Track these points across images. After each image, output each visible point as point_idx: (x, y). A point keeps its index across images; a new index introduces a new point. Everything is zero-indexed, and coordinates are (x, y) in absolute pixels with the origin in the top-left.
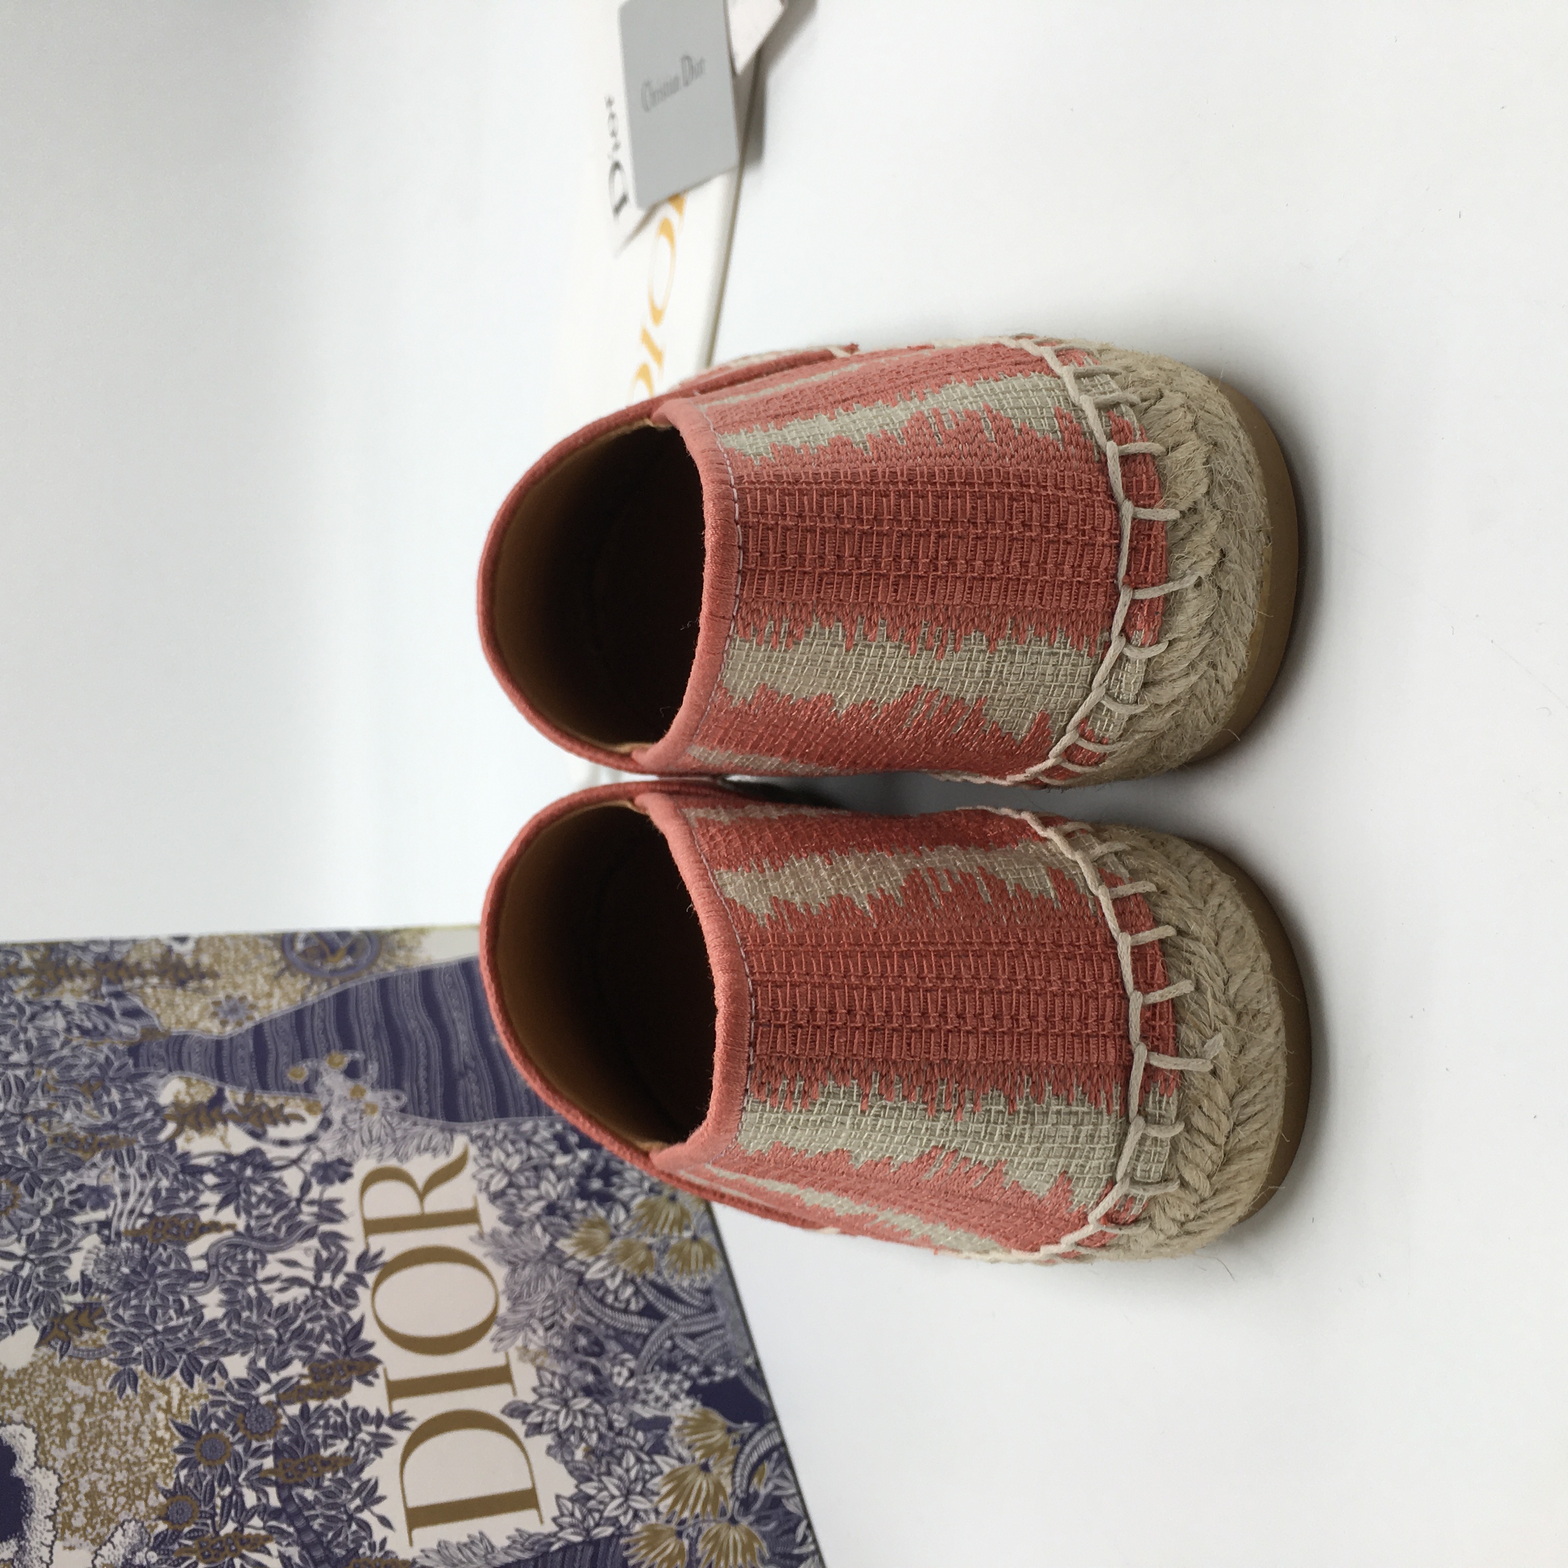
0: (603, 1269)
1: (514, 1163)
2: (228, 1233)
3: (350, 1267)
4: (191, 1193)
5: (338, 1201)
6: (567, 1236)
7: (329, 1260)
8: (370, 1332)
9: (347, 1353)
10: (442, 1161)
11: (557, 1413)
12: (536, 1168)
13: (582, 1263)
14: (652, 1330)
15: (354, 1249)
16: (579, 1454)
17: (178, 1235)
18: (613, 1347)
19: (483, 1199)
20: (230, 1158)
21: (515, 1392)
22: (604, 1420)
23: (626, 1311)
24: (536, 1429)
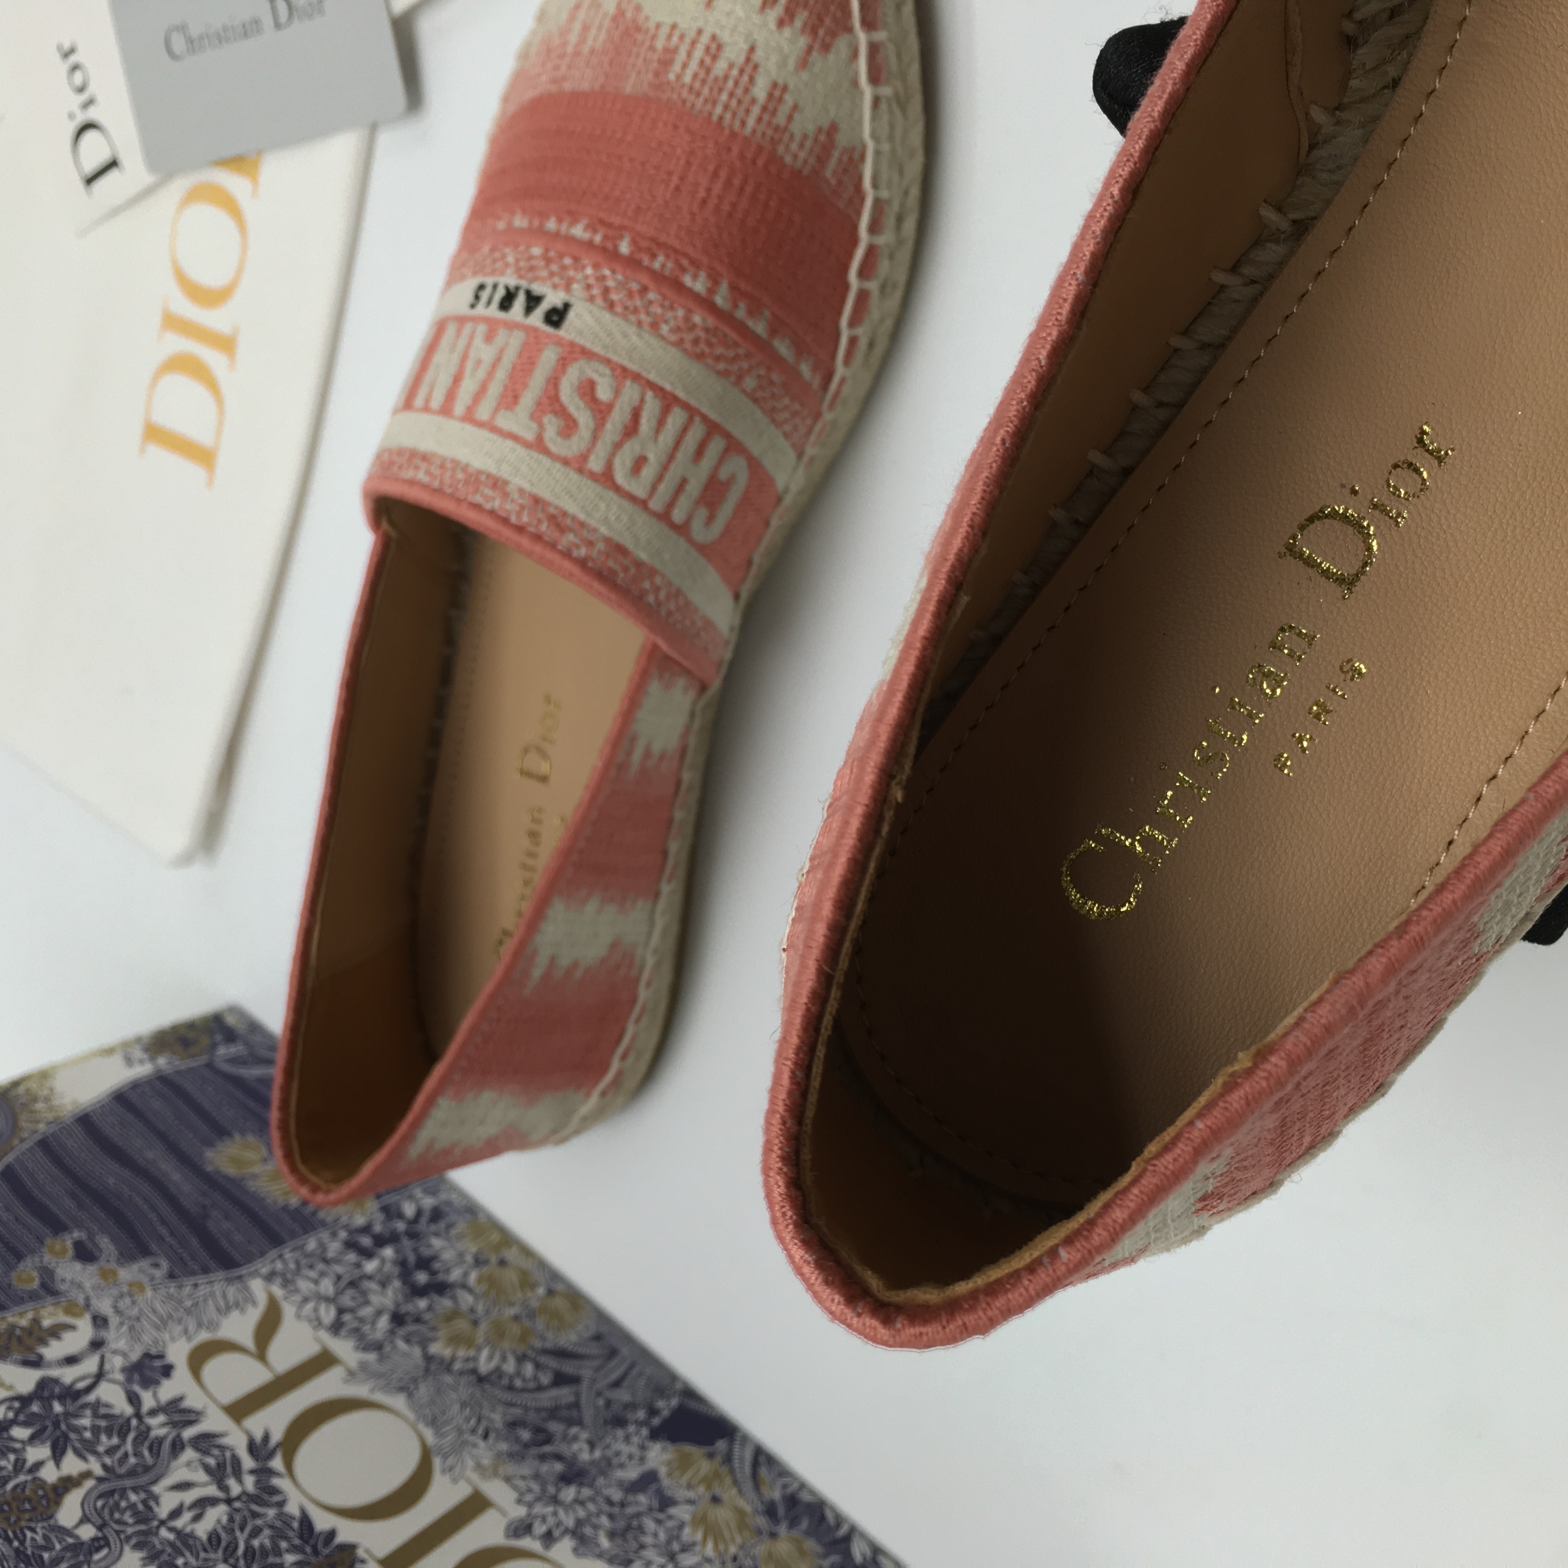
0: (490, 1358)
1: (327, 1286)
2: (90, 1483)
3: (248, 1463)
4: (12, 1457)
5: (181, 1399)
6: (434, 1340)
7: (221, 1466)
8: (322, 1522)
9: (316, 1552)
10: (254, 1315)
11: (555, 1514)
12: (353, 1284)
13: (467, 1360)
14: (577, 1395)
15: (236, 1440)
16: (605, 1542)
17: (34, 1509)
18: (555, 1427)
19: (325, 1336)
20: (25, 1400)
21: (503, 1513)
22: (600, 1499)
23: (540, 1388)
24: (549, 1538)
